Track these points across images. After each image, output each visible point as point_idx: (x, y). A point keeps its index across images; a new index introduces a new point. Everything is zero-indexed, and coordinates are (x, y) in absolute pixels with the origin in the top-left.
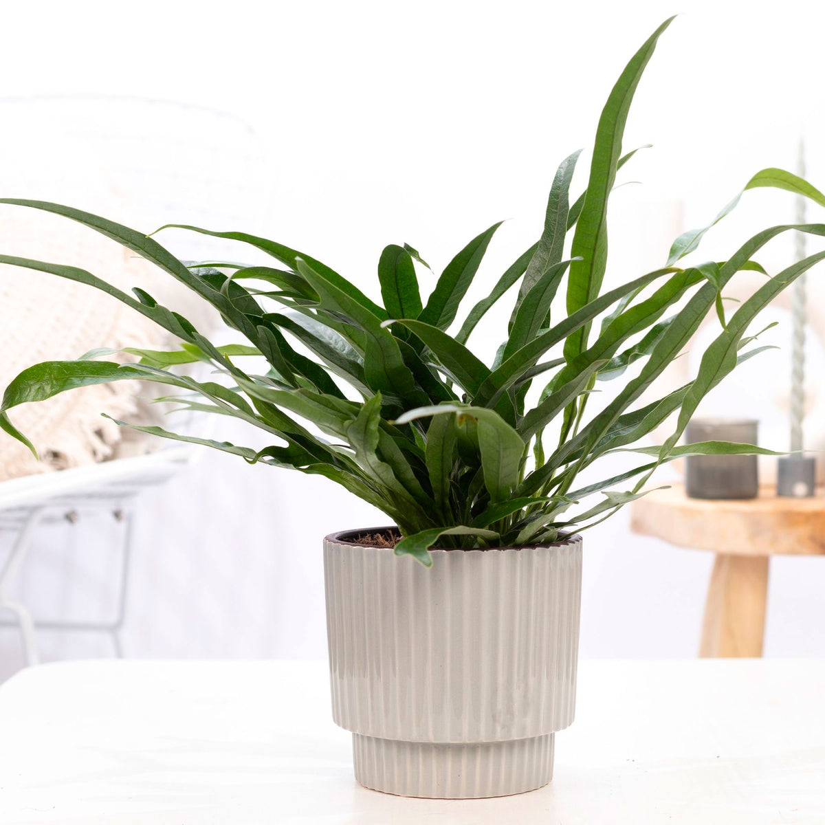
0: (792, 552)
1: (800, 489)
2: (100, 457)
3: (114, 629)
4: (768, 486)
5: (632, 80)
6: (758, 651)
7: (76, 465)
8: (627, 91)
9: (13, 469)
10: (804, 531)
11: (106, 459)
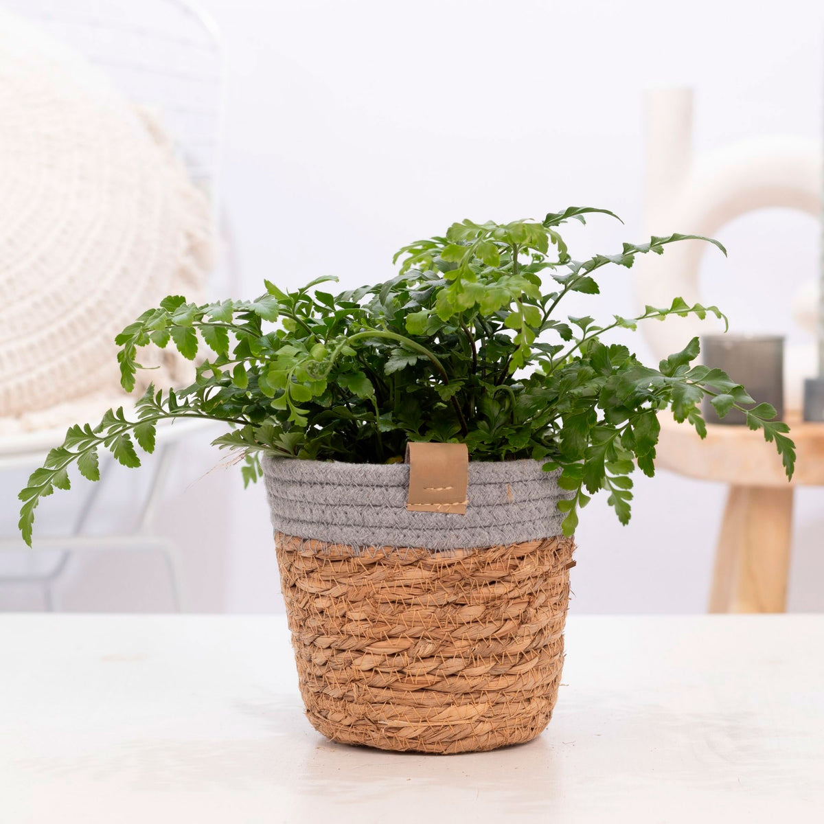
6: (781, 606)
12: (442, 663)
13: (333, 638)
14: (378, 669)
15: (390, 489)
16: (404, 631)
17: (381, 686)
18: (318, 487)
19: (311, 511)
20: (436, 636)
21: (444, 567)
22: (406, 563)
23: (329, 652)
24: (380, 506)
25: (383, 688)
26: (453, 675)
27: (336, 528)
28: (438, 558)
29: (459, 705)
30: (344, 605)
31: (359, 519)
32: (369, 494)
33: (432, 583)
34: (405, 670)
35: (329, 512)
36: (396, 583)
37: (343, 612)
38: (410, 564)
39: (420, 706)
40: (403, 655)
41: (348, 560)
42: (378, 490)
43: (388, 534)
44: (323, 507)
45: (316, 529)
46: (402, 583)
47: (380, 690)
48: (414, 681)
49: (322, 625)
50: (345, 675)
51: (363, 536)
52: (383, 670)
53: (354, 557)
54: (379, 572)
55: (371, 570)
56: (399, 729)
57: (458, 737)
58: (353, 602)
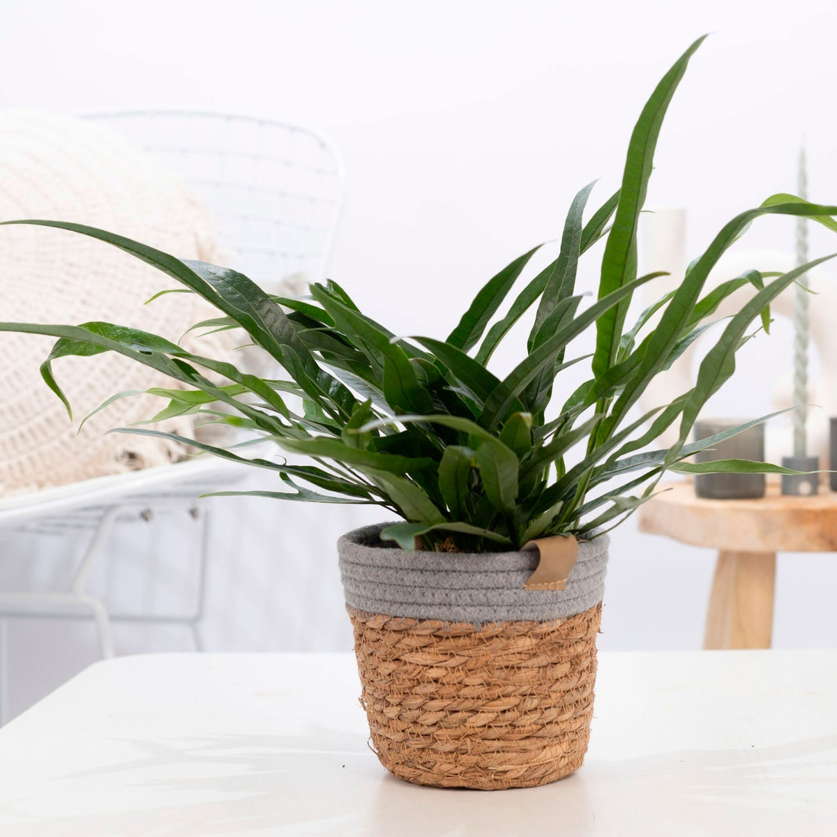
0: (802, 549)
1: (805, 487)
2: (175, 457)
3: (193, 622)
4: (773, 485)
5: (664, 99)
6: (767, 643)
7: (151, 465)
8: (658, 110)
9: (91, 470)
10: (812, 528)
11: (181, 460)
12: (543, 713)
13: (447, 702)
14: (491, 724)
15: (511, 574)
16: (515, 691)
17: (493, 737)
18: (443, 574)
19: (433, 595)
20: (539, 692)
21: (549, 634)
22: (520, 634)
23: (442, 714)
24: (503, 588)
25: (494, 740)
26: (550, 722)
27: (459, 608)
28: (545, 628)
29: (552, 746)
30: (462, 673)
31: (484, 600)
32: (494, 578)
33: (539, 649)
34: (515, 723)
35: (453, 595)
36: (511, 651)
37: (460, 679)
38: (522, 635)
39: (524, 751)
40: (514, 710)
41: (469, 635)
42: (501, 575)
43: (508, 611)
44: (447, 591)
45: (438, 611)
46: (516, 650)
47: (493, 742)
48: (524, 731)
49: (436, 692)
50: (458, 732)
51: (487, 613)
52: (496, 725)
53: (475, 632)
54: (497, 643)
55: (491, 642)
56: (505, 772)
57: (549, 772)
58: (469, 671)
